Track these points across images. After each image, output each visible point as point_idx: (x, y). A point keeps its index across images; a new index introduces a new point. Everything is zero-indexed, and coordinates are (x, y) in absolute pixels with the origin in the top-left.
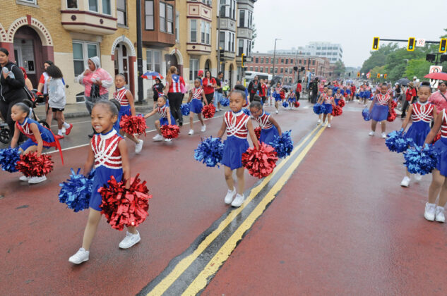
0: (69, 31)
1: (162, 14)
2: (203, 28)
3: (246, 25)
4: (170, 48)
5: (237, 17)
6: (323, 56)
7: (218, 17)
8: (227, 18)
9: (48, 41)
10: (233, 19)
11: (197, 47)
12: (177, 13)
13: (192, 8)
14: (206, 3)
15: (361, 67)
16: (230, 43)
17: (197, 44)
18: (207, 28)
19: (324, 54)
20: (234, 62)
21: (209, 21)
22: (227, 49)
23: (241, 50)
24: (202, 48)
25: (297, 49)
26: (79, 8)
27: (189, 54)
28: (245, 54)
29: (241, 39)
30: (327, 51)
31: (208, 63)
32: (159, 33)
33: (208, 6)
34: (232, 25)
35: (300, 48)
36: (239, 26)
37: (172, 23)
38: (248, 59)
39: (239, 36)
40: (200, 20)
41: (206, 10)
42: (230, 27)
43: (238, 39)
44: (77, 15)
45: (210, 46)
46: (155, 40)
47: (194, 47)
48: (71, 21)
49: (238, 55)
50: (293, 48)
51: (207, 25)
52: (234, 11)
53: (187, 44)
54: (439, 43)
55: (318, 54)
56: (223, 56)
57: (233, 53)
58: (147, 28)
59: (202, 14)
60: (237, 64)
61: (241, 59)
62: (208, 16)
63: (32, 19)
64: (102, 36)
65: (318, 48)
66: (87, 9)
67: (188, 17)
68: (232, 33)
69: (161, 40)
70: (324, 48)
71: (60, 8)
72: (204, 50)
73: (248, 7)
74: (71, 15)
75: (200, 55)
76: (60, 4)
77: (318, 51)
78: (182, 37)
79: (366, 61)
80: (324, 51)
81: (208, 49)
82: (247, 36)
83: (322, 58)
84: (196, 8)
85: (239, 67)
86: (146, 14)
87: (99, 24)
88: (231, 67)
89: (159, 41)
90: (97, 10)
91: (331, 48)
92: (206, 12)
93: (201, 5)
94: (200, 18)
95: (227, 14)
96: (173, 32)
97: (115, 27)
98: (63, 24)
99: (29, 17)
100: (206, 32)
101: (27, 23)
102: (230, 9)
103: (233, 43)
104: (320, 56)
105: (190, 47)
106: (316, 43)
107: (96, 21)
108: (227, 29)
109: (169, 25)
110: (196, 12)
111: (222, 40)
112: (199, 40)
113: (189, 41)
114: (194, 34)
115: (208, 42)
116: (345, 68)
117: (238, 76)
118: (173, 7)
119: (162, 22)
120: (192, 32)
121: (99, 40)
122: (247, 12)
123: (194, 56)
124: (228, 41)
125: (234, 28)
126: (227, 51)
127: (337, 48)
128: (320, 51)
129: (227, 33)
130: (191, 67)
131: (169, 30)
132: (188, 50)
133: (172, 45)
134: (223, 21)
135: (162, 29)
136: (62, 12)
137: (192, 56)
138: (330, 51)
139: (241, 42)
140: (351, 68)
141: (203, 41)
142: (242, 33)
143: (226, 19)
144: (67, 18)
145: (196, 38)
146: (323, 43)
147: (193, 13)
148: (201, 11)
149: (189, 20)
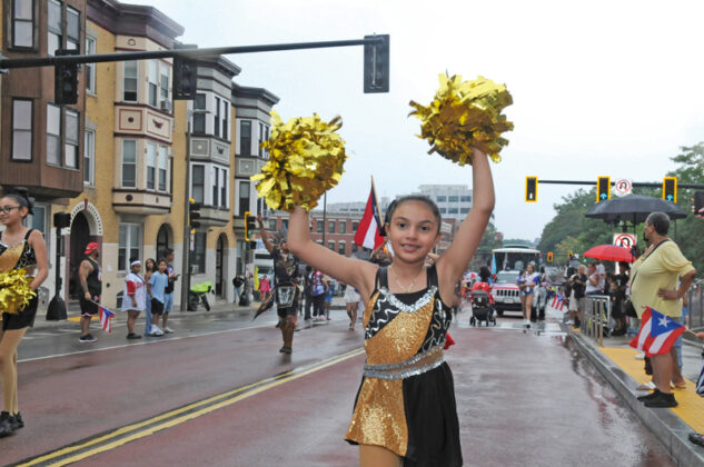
1: (52, 126)
2: (152, 157)
3: (255, 152)
4: (71, 200)
5: (234, 134)
6: (452, 216)
7: (187, 135)
8: (210, 136)
10: (225, 140)
11: (137, 198)
12: (89, 124)
13: (125, 116)
14: (159, 107)
16: (216, 188)
17: (137, 191)
18: (161, 158)
19: (454, 211)
20: (228, 230)
21: (166, 143)
22: (209, 200)
23: (245, 204)
24: (149, 200)
27: (117, 213)
28: (253, 212)
29: (244, 180)
30: (460, 205)
31: (165, 232)
32: (43, 168)
33: (164, 111)
34: (221, 152)
36: (238, 152)
37: (77, 149)
39: (240, 173)
40: (145, 141)
41: (159, 120)
42: (216, 156)
43: (238, 181)
45: (169, 196)
46: (35, 183)
47: (129, 198)
49: (237, 213)
51: (162, 151)
52: (225, 122)
53: (114, 191)
56: (197, 216)
57: (224, 209)
58: (15, 157)
59: (150, 128)
60: (236, 234)
61: (244, 223)
62: (164, 133)
65: (440, 200)
67: (116, 135)
68: (220, 167)
69: (49, 182)
70: (453, 199)
72: (154, 203)
73: (259, 114)
75: (144, 215)
78: (102, 176)
80: (453, 205)
81: (165, 202)
84: (135, 116)
85: (241, 241)
86: (15, 126)
88: (222, 239)
89: (44, 184)
91: (467, 199)
92: (159, 125)
93: (146, 110)
94: (143, 136)
95: (210, 129)
96: (77, 166)
100: (159, 166)
102: (217, 119)
103: (224, 190)
105: (121, 198)
106: (436, 189)
108: (209, 161)
109: (70, 152)
110: (135, 125)
111: (199, 184)
112: (142, 183)
113: (119, 184)
114: (130, 171)
115: (163, 186)
117: (239, 260)
118: (81, 116)
119: (51, 145)
120: (125, 166)
122: (256, 126)
123: (129, 217)
124: (213, 183)
125: (227, 158)
126: (209, 207)
128: (443, 205)
129: (209, 168)
130: (122, 240)
131: (70, 161)
132: (114, 205)
133: (75, 194)
134: (199, 143)
135: (52, 159)
137: (125, 217)
139: (244, 186)
141: (151, 184)
142: (246, 168)
143: (208, 140)
145: (134, 178)
146: (450, 188)
147: (127, 127)
148: (148, 122)
149: (120, 141)
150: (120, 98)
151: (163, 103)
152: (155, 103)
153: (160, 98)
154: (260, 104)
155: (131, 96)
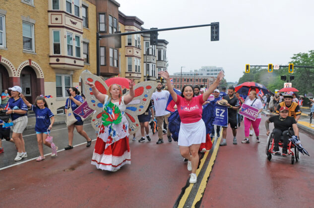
0: (54, 68)
1: (111, 55)
2: (136, 62)
3: (162, 59)
5: (157, 55)
6: (212, 76)
7: (144, 55)
8: (151, 55)
9: (41, 75)
10: (154, 56)
11: (133, 75)
12: (120, 54)
13: (129, 50)
14: (137, 47)
15: (238, 82)
16: (152, 71)
17: (132, 73)
18: (139, 62)
19: (212, 74)
21: (139, 58)
22: (151, 75)
24: (135, 75)
25: (193, 71)
26: (62, 54)
29: (160, 68)
30: (214, 72)
32: (109, 68)
33: (139, 48)
34: (154, 59)
35: (196, 71)
36: (158, 59)
37: (117, 61)
38: (165, 81)
39: (158, 66)
40: (134, 58)
41: (138, 51)
42: (152, 61)
43: (158, 68)
44: (60, 58)
45: (140, 74)
46: (107, 72)
47: (130, 75)
48: (56, 62)
49: (157, 78)
50: (191, 71)
51: (138, 60)
52: (154, 50)
53: (126, 73)
54: (288, 66)
55: (208, 74)
57: (155, 77)
58: (101, 64)
59: (135, 54)
61: (160, 81)
62: (139, 55)
63: (32, 62)
64: (73, 70)
65: (208, 71)
66: (66, 55)
67: (126, 56)
68: (154, 64)
69: (111, 71)
70: (212, 71)
71: (49, 54)
72: (137, 76)
73: (163, 48)
74: (56, 58)
76: (49, 52)
77: (208, 72)
78: (123, 69)
79: (241, 78)
80: (212, 72)
81: (139, 76)
82: (163, 66)
83: (212, 77)
84: (131, 50)
86: (101, 55)
87: (73, 63)
89: (109, 72)
90: (72, 55)
91: (216, 70)
92: (137, 53)
93: (134, 48)
94: (134, 56)
95: (150, 53)
97: (83, 65)
98: (50, 64)
99: (30, 61)
100: (138, 65)
101: (28, 64)
102: (152, 50)
103: (155, 71)
104: (210, 76)
105: (128, 75)
106: (206, 67)
107: (71, 61)
108: (150, 62)
109: (115, 61)
110: (131, 53)
111: (148, 69)
112: (134, 70)
113: (127, 71)
114: (130, 66)
115: (139, 71)
116: (227, 83)
119: (111, 60)
120: (129, 65)
121: (72, 73)
122: (162, 51)
124: (152, 69)
125: (155, 62)
126: (151, 77)
127: (220, 70)
128: (210, 72)
129: (151, 65)
131: (116, 65)
132: (126, 77)
133: (117, 75)
134: (148, 58)
135: (111, 64)
136: (50, 57)
138: (216, 72)
140: (231, 83)
141: (136, 71)
142: (160, 64)
144: (53, 60)
145: (131, 69)
146: (211, 67)
147: (129, 53)
148: (135, 52)
149: (127, 58)
150: (127, 45)
151: (139, 46)
152: (136, 46)
153: (138, 44)
154: (163, 44)
155: (130, 44)
